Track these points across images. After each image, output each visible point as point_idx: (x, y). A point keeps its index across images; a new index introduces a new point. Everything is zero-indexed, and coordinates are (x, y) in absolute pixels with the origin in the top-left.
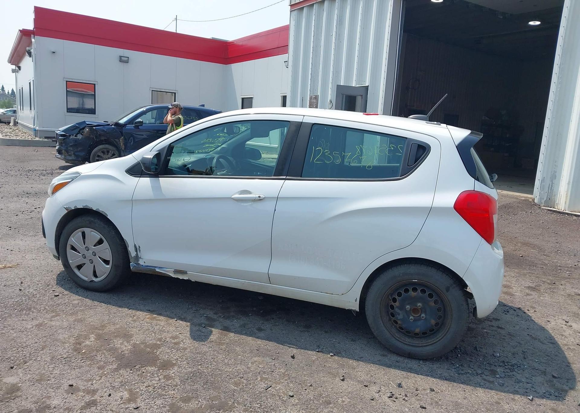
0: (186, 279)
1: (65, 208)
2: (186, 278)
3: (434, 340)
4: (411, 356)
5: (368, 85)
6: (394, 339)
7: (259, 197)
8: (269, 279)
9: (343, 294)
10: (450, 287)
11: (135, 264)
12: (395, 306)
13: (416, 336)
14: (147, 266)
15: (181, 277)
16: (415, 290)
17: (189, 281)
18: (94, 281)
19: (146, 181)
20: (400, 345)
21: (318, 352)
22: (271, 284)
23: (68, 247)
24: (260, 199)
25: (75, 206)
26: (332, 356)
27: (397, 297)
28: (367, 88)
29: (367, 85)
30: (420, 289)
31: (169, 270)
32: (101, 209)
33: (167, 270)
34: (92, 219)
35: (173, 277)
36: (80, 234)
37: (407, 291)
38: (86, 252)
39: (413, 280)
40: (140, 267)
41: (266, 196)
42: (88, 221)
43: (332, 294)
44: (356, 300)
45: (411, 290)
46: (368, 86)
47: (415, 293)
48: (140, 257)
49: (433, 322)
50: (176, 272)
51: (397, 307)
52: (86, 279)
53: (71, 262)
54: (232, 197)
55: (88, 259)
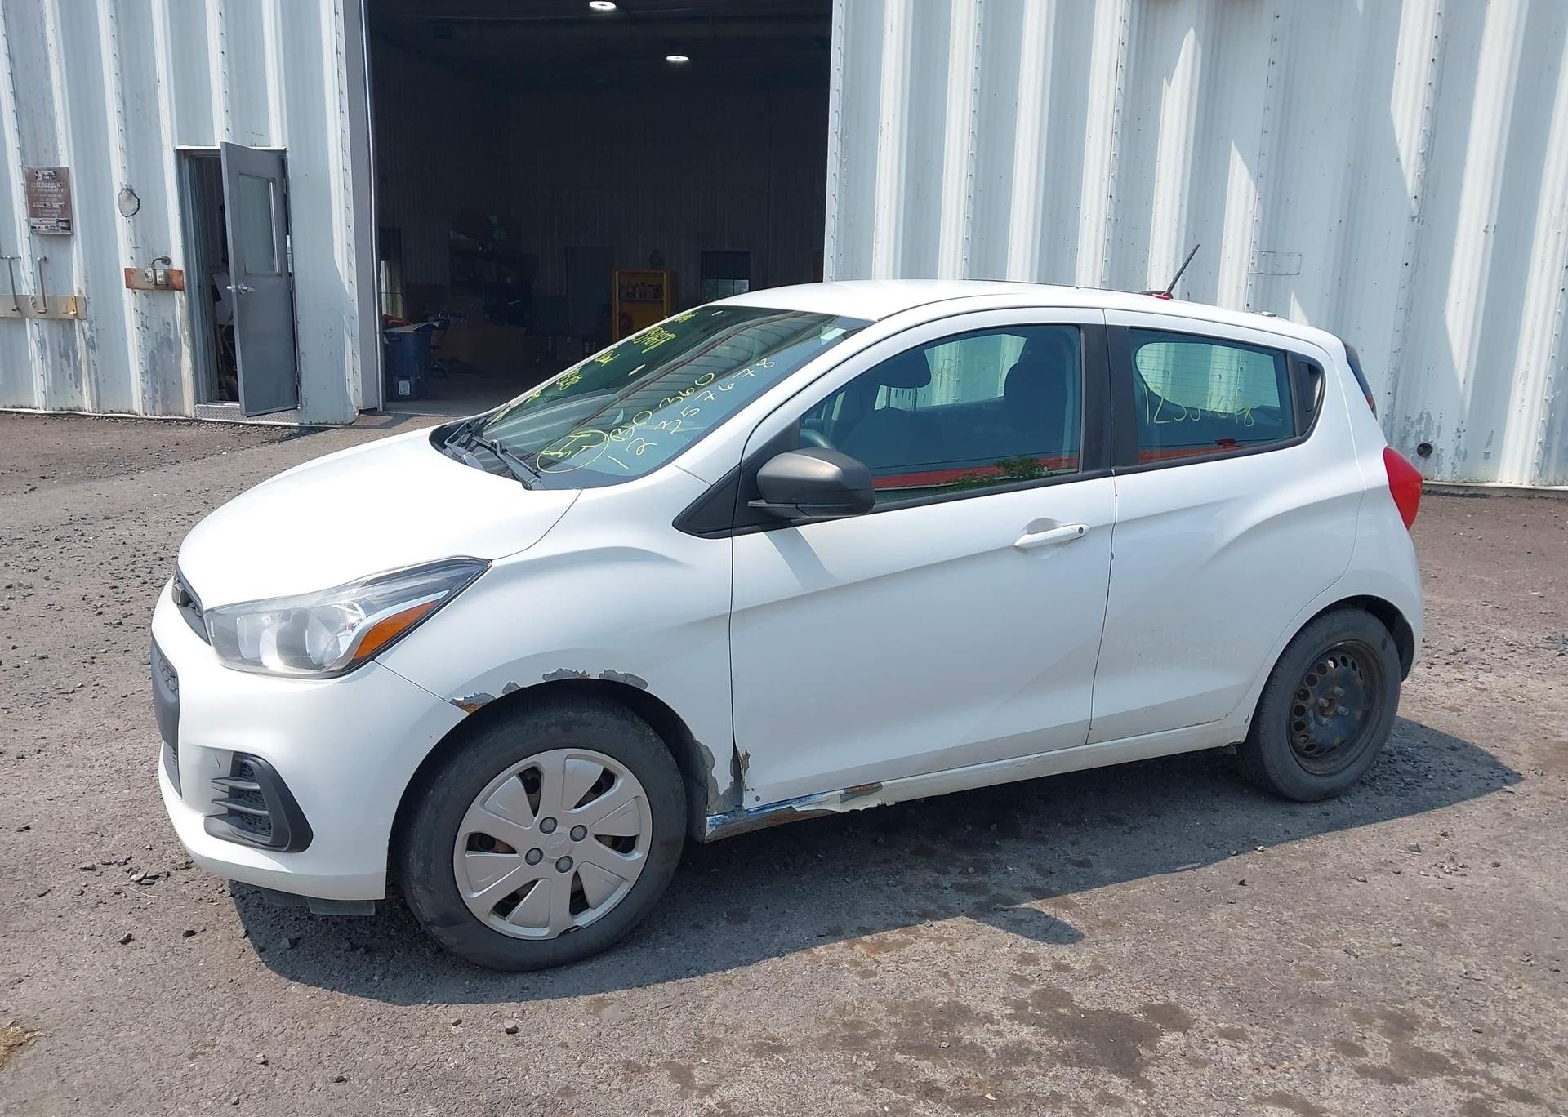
0: (875, 805)
1: (457, 703)
2: (872, 802)
5: (283, 149)
6: (1304, 774)
7: (1081, 530)
8: (1090, 732)
9: (1226, 716)
11: (725, 814)
12: (1307, 707)
13: (1332, 752)
14: (764, 807)
15: (860, 805)
17: (882, 809)
18: (577, 926)
19: (755, 546)
20: (1313, 781)
21: (1236, 854)
22: (1089, 743)
23: (461, 844)
24: (1081, 535)
25: (509, 686)
26: (1261, 851)
27: (1308, 688)
28: (281, 156)
29: (276, 145)
30: (1340, 659)
31: (831, 795)
32: (622, 667)
33: (825, 798)
34: (571, 714)
35: (841, 811)
37: (1322, 669)
38: (542, 842)
39: (1339, 644)
40: (740, 818)
41: (1092, 525)
42: (555, 725)
43: (1208, 722)
44: (1245, 722)
46: (285, 151)
47: (1337, 669)
48: (746, 786)
49: (1358, 715)
50: (849, 794)
51: (1310, 707)
52: (544, 933)
53: (474, 895)
54: (1016, 544)
55: (551, 861)
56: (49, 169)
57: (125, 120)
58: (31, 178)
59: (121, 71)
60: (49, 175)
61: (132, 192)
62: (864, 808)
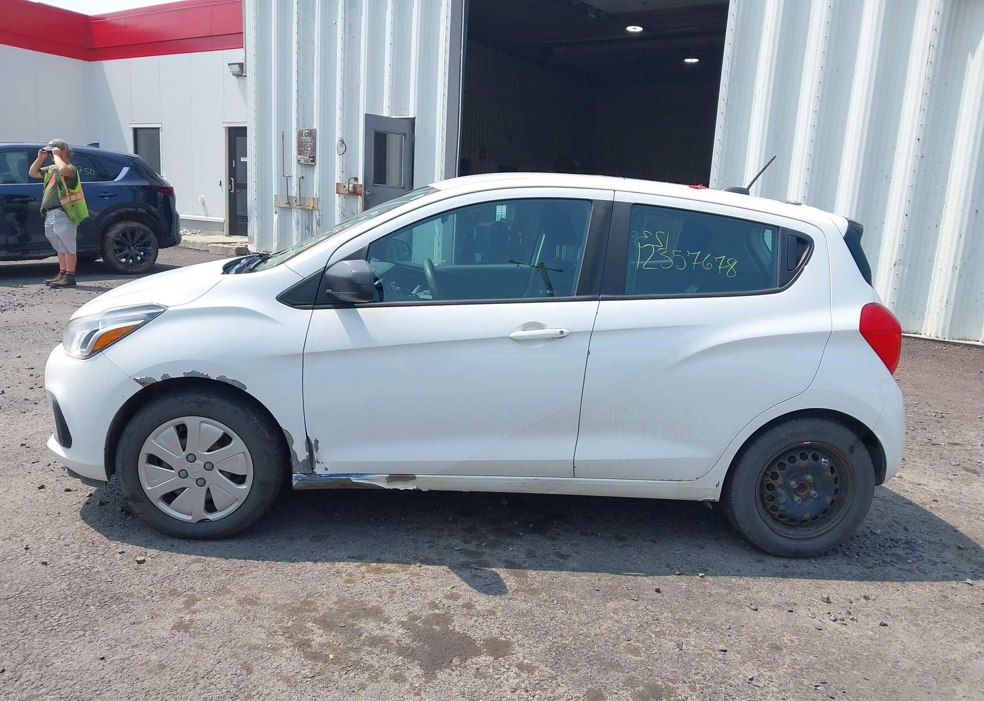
0: (412, 489)
1: (137, 381)
2: (410, 487)
3: (828, 526)
4: (797, 555)
5: (414, 117)
6: (773, 534)
7: (562, 332)
8: (574, 469)
9: (697, 478)
10: (855, 446)
11: (305, 474)
12: (776, 485)
13: (803, 523)
14: (332, 475)
15: (401, 486)
16: (803, 456)
17: (417, 492)
18: (208, 519)
20: (783, 541)
21: (678, 575)
22: (574, 477)
23: (142, 459)
24: (562, 336)
25: (165, 375)
26: (702, 577)
27: (778, 471)
28: (412, 121)
29: (411, 116)
30: (811, 455)
31: (377, 477)
32: (231, 375)
33: (375, 477)
34: (205, 398)
35: (387, 488)
36: (172, 430)
37: (792, 459)
38: (187, 466)
39: (805, 443)
40: (314, 479)
41: (572, 331)
42: (194, 402)
43: (680, 480)
44: (717, 486)
45: (798, 457)
46: (415, 118)
47: (806, 462)
48: (317, 460)
49: (829, 499)
50: (393, 478)
51: (780, 486)
52: (189, 518)
53: (149, 488)
54: (510, 336)
55: (192, 478)
56: (308, 130)
57: (343, 103)
58: (300, 134)
59: (344, 77)
60: (308, 133)
61: (343, 141)
62: (403, 489)
